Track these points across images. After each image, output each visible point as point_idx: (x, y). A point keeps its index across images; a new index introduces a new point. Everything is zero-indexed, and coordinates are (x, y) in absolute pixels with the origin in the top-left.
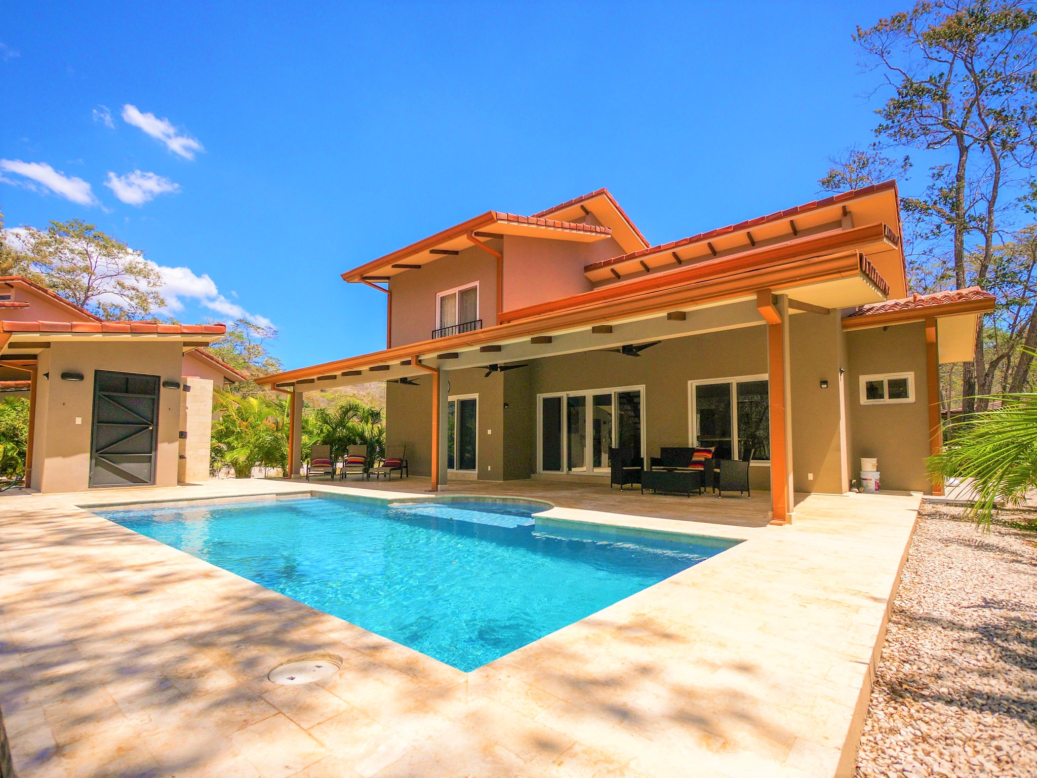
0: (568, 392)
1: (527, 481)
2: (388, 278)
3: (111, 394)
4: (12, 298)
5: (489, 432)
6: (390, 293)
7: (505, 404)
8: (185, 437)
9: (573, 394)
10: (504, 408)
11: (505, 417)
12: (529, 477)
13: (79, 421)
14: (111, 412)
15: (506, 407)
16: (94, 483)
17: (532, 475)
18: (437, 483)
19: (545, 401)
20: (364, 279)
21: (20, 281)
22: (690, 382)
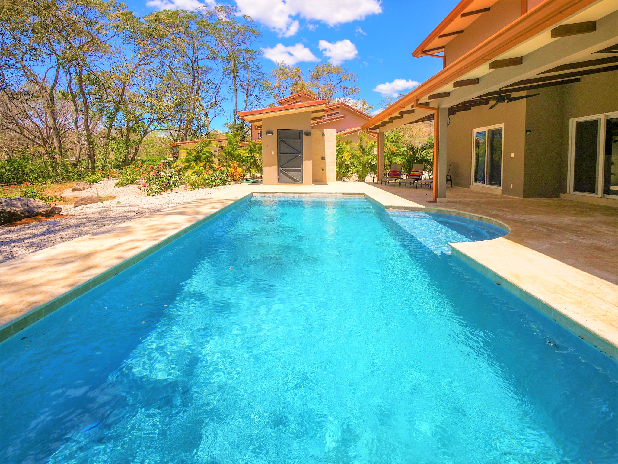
0: (607, 114)
1: (555, 200)
2: (443, 47)
3: (283, 140)
5: (512, 155)
6: (445, 57)
7: (527, 131)
8: (325, 160)
10: (526, 134)
11: (527, 143)
12: (558, 196)
13: (273, 153)
14: (285, 149)
15: (528, 133)
16: (280, 181)
17: (561, 194)
18: (437, 196)
19: (579, 125)
20: (424, 52)
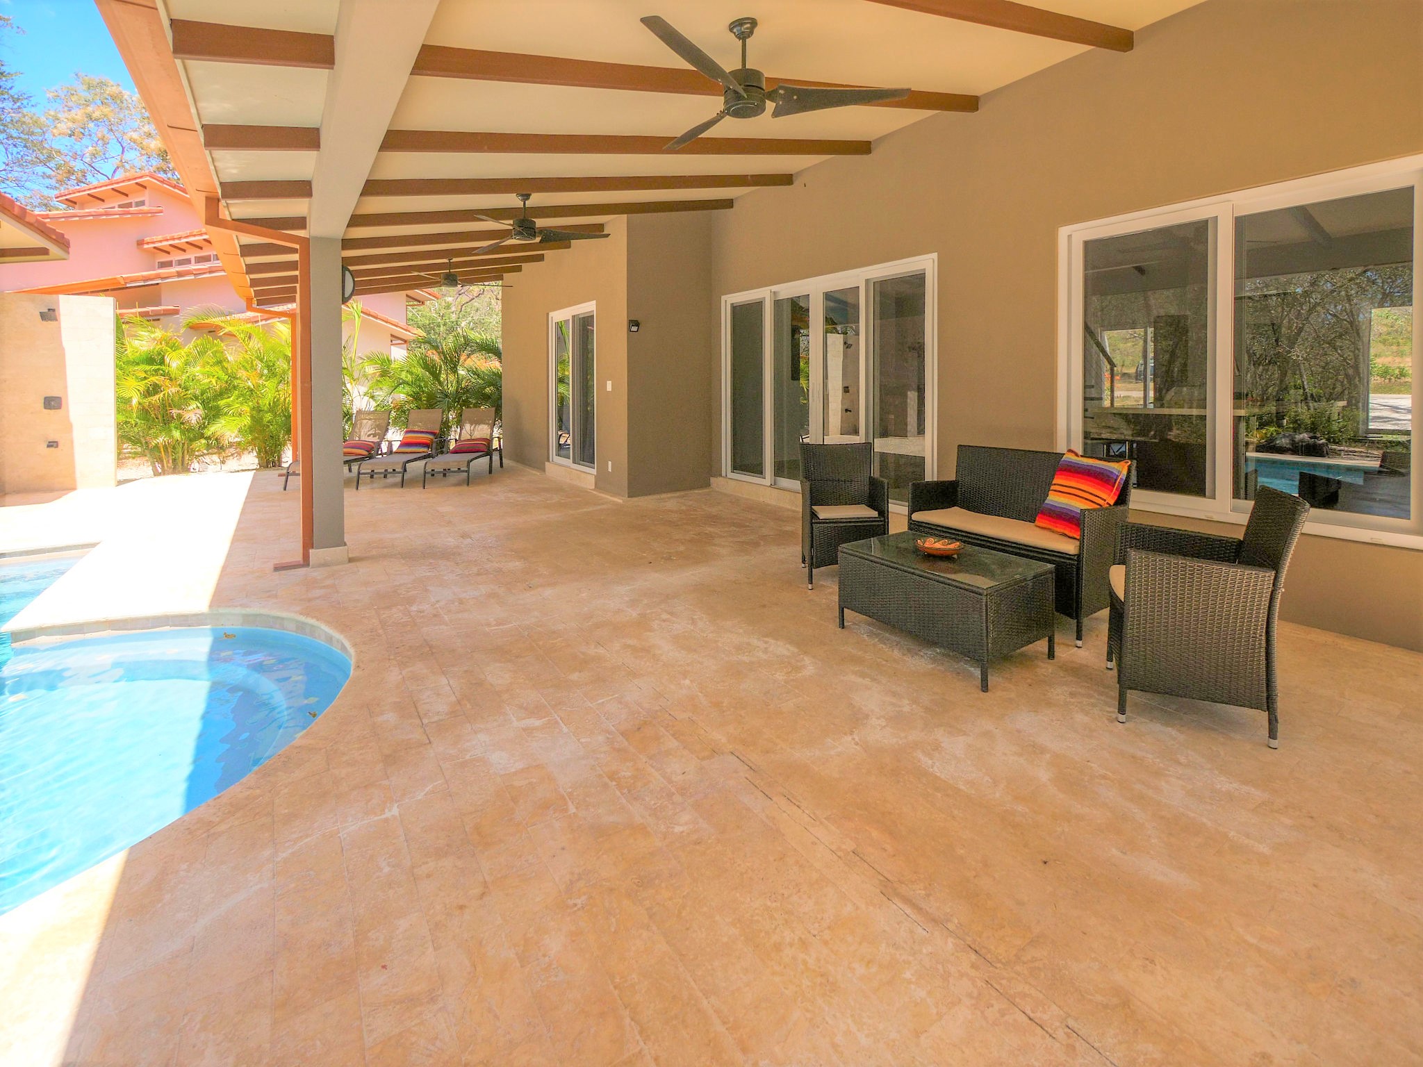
0: (774, 288)
4: (147, 203)
5: (609, 386)
7: (634, 323)
8: (60, 406)
9: (788, 290)
10: (630, 331)
12: (707, 485)
15: (634, 329)
17: (713, 480)
19: (736, 310)
21: (148, 178)
22: (1064, 232)
